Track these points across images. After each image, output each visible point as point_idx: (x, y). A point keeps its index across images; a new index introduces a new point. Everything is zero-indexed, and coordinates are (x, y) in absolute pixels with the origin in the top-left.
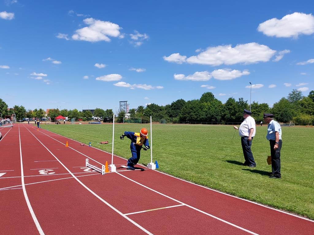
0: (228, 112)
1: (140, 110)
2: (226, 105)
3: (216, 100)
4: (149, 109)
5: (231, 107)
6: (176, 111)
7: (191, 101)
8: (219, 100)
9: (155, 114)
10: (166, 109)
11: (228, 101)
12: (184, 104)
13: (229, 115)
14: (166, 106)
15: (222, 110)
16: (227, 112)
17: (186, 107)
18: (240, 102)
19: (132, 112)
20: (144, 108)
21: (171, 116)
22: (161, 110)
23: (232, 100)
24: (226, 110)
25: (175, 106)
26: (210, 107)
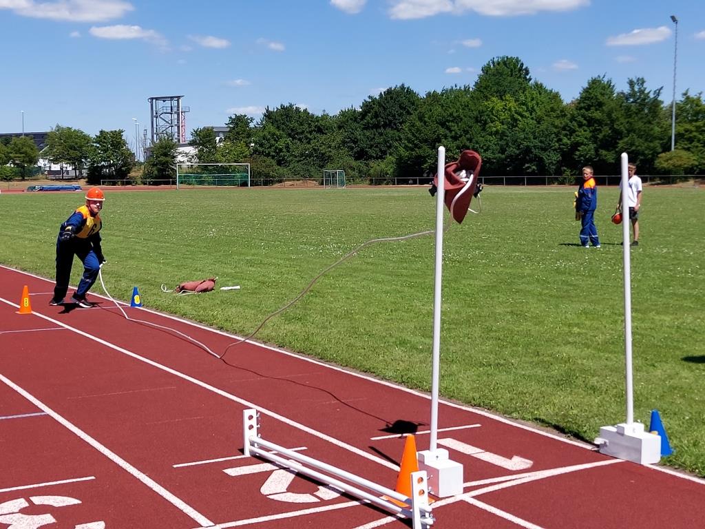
0: (588, 134)
1: (238, 133)
2: (581, 109)
3: (539, 87)
4: (272, 129)
5: (597, 115)
6: (381, 134)
7: (439, 91)
8: (549, 88)
9: (298, 148)
10: (340, 127)
11: (586, 91)
12: (413, 104)
13: (592, 146)
14: (343, 114)
15: (564, 129)
16: (583, 134)
17: (421, 118)
18: (633, 94)
19: (204, 138)
20: (252, 125)
21: (361, 155)
22: (320, 130)
23: (604, 88)
24: (580, 125)
25: (376, 115)
26: (516, 116)
